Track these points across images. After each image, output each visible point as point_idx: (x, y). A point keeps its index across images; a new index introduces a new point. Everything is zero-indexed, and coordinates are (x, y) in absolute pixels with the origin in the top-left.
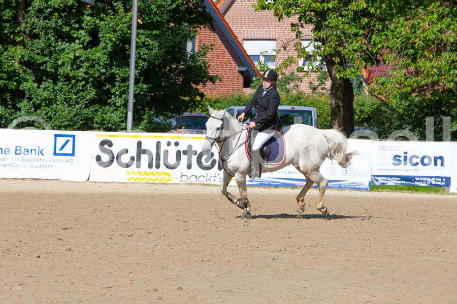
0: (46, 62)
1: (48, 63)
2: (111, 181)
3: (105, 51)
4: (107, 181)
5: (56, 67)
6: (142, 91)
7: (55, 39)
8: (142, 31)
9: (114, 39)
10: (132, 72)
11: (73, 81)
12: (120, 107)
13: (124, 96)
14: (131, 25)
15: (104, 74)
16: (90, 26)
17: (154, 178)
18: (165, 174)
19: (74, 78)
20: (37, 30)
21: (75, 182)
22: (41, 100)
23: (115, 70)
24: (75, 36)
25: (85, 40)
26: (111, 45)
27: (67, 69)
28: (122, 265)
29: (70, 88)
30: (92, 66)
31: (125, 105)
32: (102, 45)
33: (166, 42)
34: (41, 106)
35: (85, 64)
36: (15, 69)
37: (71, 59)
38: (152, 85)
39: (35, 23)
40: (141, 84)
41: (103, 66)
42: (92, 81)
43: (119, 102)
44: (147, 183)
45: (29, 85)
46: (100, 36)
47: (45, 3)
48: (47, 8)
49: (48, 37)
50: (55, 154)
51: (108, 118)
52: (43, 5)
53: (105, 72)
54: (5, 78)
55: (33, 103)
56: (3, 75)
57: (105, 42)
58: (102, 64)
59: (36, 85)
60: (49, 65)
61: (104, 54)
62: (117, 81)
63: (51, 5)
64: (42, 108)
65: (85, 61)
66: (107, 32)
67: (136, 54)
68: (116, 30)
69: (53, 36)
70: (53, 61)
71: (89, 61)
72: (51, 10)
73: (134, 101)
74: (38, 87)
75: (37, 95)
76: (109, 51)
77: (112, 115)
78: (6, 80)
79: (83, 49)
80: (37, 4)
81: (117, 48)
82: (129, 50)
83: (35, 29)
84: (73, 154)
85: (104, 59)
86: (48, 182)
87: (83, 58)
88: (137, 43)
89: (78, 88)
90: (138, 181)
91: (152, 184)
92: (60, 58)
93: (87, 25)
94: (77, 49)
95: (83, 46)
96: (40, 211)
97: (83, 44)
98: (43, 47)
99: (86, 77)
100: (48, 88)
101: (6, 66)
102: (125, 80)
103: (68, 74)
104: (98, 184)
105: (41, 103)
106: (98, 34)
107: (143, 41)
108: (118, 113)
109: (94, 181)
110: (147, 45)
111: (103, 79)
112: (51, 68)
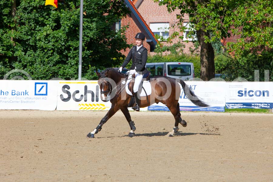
0: (29, 39)
2: (69, 110)
3: (64, 31)
4: (67, 110)
5: (36, 42)
6: (86, 55)
7: (35, 25)
8: (86, 19)
9: (69, 25)
10: (81, 44)
11: (46, 51)
12: (74, 65)
13: (76, 59)
14: (79, 16)
15: (64, 45)
16: (55, 17)
17: (95, 107)
18: (101, 105)
19: (46, 48)
20: (24, 20)
21: (48, 111)
22: (26, 62)
23: (70, 43)
24: (46, 23)
25: (53, 25)
26: (68, 28)
29: (44, 55)
30: (57, 41)
31: (77, 64)
32: (62, 28)
33: (101, 26)
35: (53, 40)
36: (11, 44)
38: (92, 51)
39: (22, 16)
40: (85, 51)
41: (63, 41)
42: (57, 50)
43: (73, 62)
44: (91, 111)
45: (19, 53)
47: (28, 4)
48: (29, 7)
49: (30, 24)
50: (36, 94)
51: (67, 72)
52: (27, 5)
53: (64, 44)
54: (5, 49)
55: (22, 64)
56: (4, 48)
57: (64, 26)
58: (63, 39)
59: (23, 53)
60: (31, 41)
61: (64, 34)
63: (32, 5)
64: (27, 67)
66: (65, 20)
67: (83, 33)
68: (71, 19)
69: (33, 24)
70: (33, 39)
71: (55, 38)
72: (32, 8)
73: (82, 61)
74: (25, 55)
75: (25, 59)
76: (67, 32)
77: (70, 70)
78: (6, 51)
80: (23, 4)
81: (71, 30)
82: (79, 31)
83: (22, 19)
84: (46, 94)
85: (64, 36)
86: (31, 111)
88: (83, 26)
89: (48, 54)
90: (85, 110)
91: (94, 111)
92: (38, 36)
93: (53, 16)
94: (48, 30)
97: (52, 27)
98: (27, 30)
99: (53, 48)
100: (31, 55)
101: (6, 42)
102: (76, 49)
103: (42, 46)
104: (62, 112)
105: (27, 64)
106: (60, 21)
107: (87, 25)
108: (72, 69)
109: (59, 110)
110: (89, 27)
111: (63, 49)
112: (32, 43)
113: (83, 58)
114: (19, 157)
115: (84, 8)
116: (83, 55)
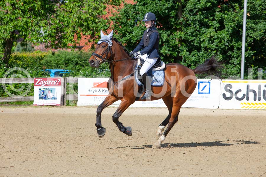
0: (194, 40)
1: (195, 41)
2: (232, 108)
3: (228, 32)
4: (229, 108)
5: (200, 42)
6: (249, 55)
7: (199, 26)
8: (249, 20)
9: (233, 26)
10: (244, 44)
11: (209, 51)
12: (237, 65)
13: (239, 58)
14: (243, 17)
15: (227, 46)
16: (218, 18)
17: (258, 106)
18: (264, 104)
19: (210, 49)
20: (189, 22)
21: (211, 109)
22: (191, 62)
23: (234, 44)
24: (210, 24)
25: (216, 26)
26: (232, 29)
27: (206, 44)
28: (233, 159)
29: (208, 55)
30: (220, 42)
31: (240, 64)
32: (226, 29)
33: (264, 26)
34: (191, 65)
35: (216, 40)
36: (176, 45)
37: (208, 38)
38: (256, 52)
39: (188, 18)
40: (249, 51)
41: (227, 42)
42: (221, 50)
43: (236, 61)
44: (253, 109)
45: (184, 53)
46: (225, 24)
47: (194, 6)
48: (195, 9)
49: (195, 26)
50: (199, 93)
51: (230, 72)
52: (193, 7)
53: (228, 45)
54: (171, 50)
55: (187, 64)
56: (170, 48)
57: (227, 28)
58: (226, 40)
59: (188, 53)
60: (195, 42)
61: (228, 35)
62: (235, 50)
63: (197, 7)
64: (192, 66)
65: (216, 39)
66: (229, 22)
67: (246, 34)
68: (234, 20)
69: (198, 25)
70: (198, 39)
71: (219, 39)
72: (197, 10)
73: (245, 61)
74: (190, 55)
75: (189, 59)
76: (230, 33)
77: (232, 69)
78: (172, 51)
79: (215, 32)
80: (189, 7)
81: (235, 31)
82: (242, 32)
83: (188, 21)
84: (209, 93)
85: (227, 37)
86: (195, 109)
87: (215, 37)
88: (247, 27)
89: (212, 55)
90: (247, 108)
91: (256, 110)
92: (202, 37)
93: (217, 17)
94: (212, 32)
95: (215, 30)
96: (188, 127)
97: (215, 29)
98: (192, 32)
99: (217, 48)
100: (195, 55)
101: (172, 43)
102: (240, 49)
103: (206, 46)
104: (224, 110)
105: (191, 64)
106: (224, 23)
107: (250, 26)
108: (235, 68)
109: (222, 108)
110: (253, 28)
111: (227, 49)
112: (197, 43)
113: (246, 58)
114: (182, 153)
115: (247, 9)
116: (245, 55)
